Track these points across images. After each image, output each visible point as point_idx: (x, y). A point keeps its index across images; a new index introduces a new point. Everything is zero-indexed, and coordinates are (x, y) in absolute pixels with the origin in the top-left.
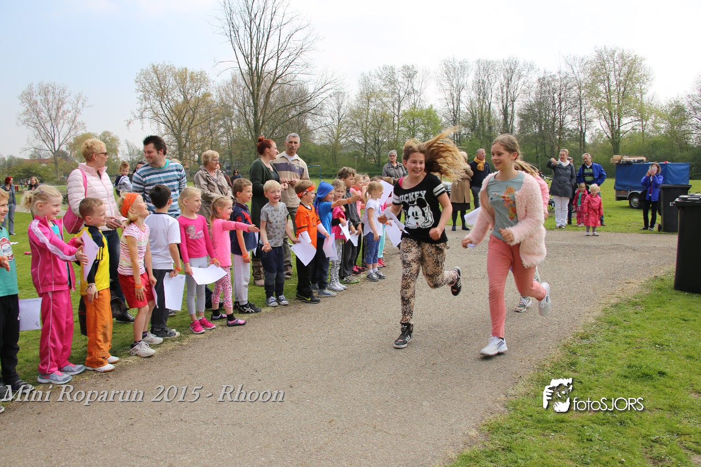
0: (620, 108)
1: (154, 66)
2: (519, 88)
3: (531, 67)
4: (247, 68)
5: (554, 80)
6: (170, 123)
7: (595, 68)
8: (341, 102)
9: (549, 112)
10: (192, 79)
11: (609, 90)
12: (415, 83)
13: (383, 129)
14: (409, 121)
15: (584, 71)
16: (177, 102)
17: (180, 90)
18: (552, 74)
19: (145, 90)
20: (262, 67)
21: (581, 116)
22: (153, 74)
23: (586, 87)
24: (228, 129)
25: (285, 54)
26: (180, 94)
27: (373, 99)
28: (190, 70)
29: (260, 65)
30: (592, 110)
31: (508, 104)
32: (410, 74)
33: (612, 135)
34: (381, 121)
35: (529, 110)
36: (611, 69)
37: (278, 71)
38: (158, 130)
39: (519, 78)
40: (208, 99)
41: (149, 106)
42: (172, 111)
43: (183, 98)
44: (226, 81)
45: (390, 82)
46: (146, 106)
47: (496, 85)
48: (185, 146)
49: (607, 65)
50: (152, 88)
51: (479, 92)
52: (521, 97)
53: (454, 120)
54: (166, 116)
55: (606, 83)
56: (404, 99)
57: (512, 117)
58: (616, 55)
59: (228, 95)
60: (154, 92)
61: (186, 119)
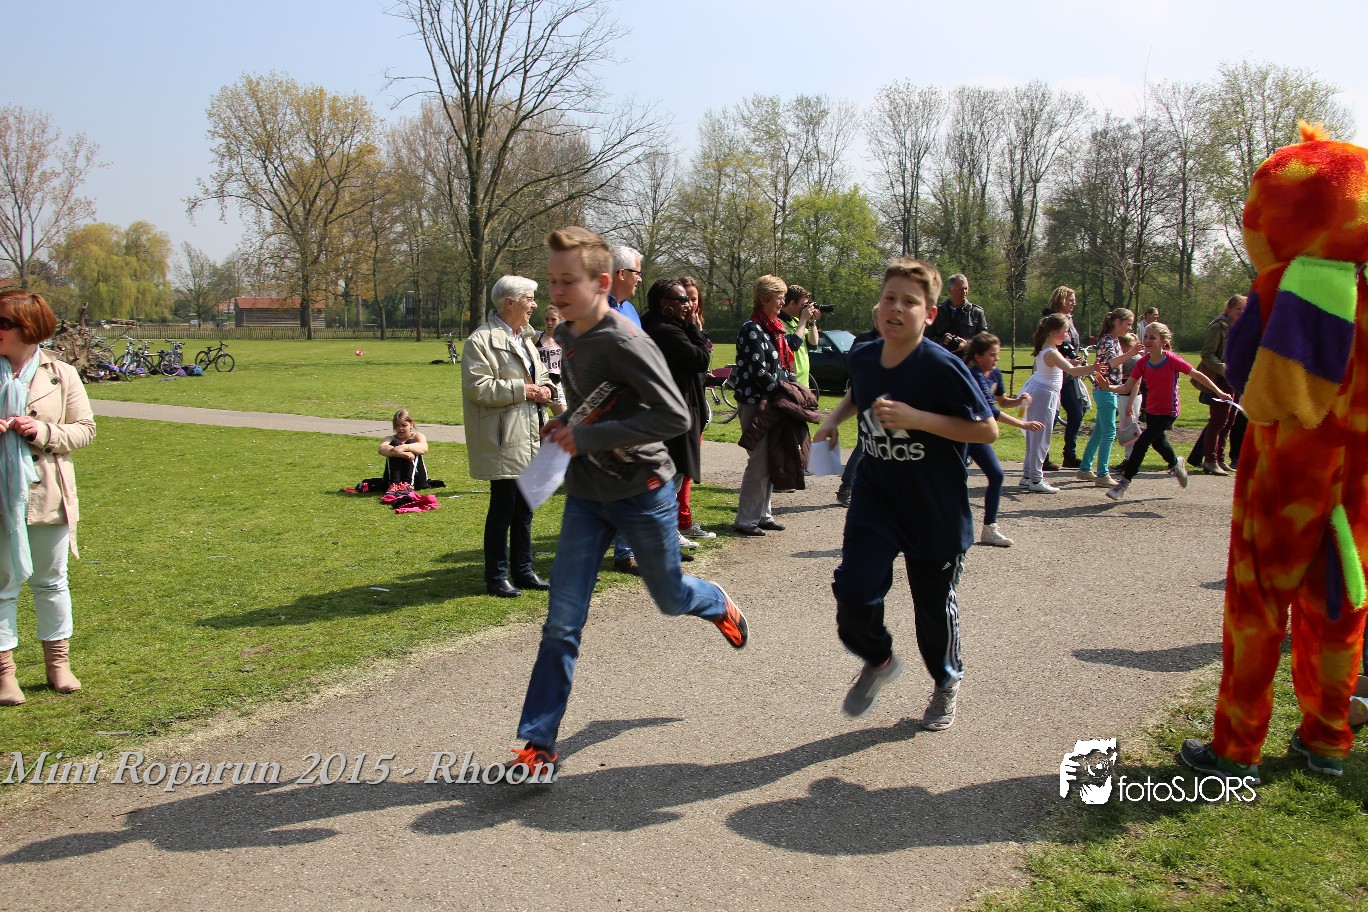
1: (250, 83)
2: (1050, 152)
3: (1076, 107)
4: (456, 92)
5: (1127, 137)
6: (285, 209)
7: (1220, 112)
8: (659, 175)
9: (1113, 207)
10: (335, 112)
11: (1250, 160)
12: (821, 138)
13: (749, 236)
14: (807, 219)
15: (1195, 116)
16: (300, 164)
17: (308, 137)
18: (1124, 124)
19: (228, 133)
20: (490, 94)
21: (1184, 218)
22: (248, 100)
23: (1197, 152)
24: (414, 226)
25: (542, 66)
26: (307, 145)
27: (729, 170)
28: (330, 92)
29: (487, 89)
30: (1210, 203)
31: (1024, 188)
32: (811, 116)
34: (746, 219)
35: (1069, 201)
36: (1256, 115)
37: (524, 102)
38: (258, 222)
39: (1050, 132)
40: (369, 159)
41: (237, 170)
42: (289, 182)
43: (314, 154)
44: (410, 121)
45: (767, 132)
46: (231, 169)
47: (998, 146)
48: (316, 260)
49: (1247, 106)
50: (246, 129)
51: (961, 158)
52: (1053, 173)
53: (905, 221)
54: (276, 194)
55: (1244, 145)
56: (798, 172)
57: (1032, 216)
58: (1269, 82)
59: (413, 151)
60: (250, 138)
61: (319, 202)
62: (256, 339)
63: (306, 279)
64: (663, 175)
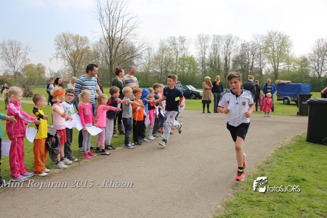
0: (278, 59)
1: (63, 34)
3: (238, 39)
4: (107, 35)
5: (248, 45)
6: (70, 60)
7: (267, 40)
8: (150, 53)
9: (246, 60)
10: (81, 40)
11: (274, 50)
12: (185, 45)
13: (169, 66)
14: (182, 62)
15: (262, 41)
16: (74, 50)
17: (75, 45)
18: (248, 42)
19: (59, 44)
20: (114, 36)
21: (260, 62)
22: (63, 37)
23: (263, 48)
25: (125, 29)
26: (75, 47)
27: (165, 52)
28: (80, 35)
29: (114, 35)
30: (266, 59)
31: (227, 56)
32: (183, 40)
33: (275, 71)
34: (169, 62)
35: (237, 58)
36: (274, 41)
37: (121, 37)
38: (64, 63)
39: (233, 44)
40: (88, 49)
41: (60, 52)
42: (71, 54)
43: (77, 49)
44: (97, 41)
45: (173, 44)
47: (222, 47)
48: (77, 71)
49: (273, 39)
50: (62, 43)
51: (214, 49)
52: (233, 52)
53: (202, 62)
54: (68, 57)
55: (272, 47)
56: (180, 52)
57: (229, 61)
58: (277, 34)
59: (98, 48)
60: (63, 45)
61: (78, 59)
64: (151, 53)
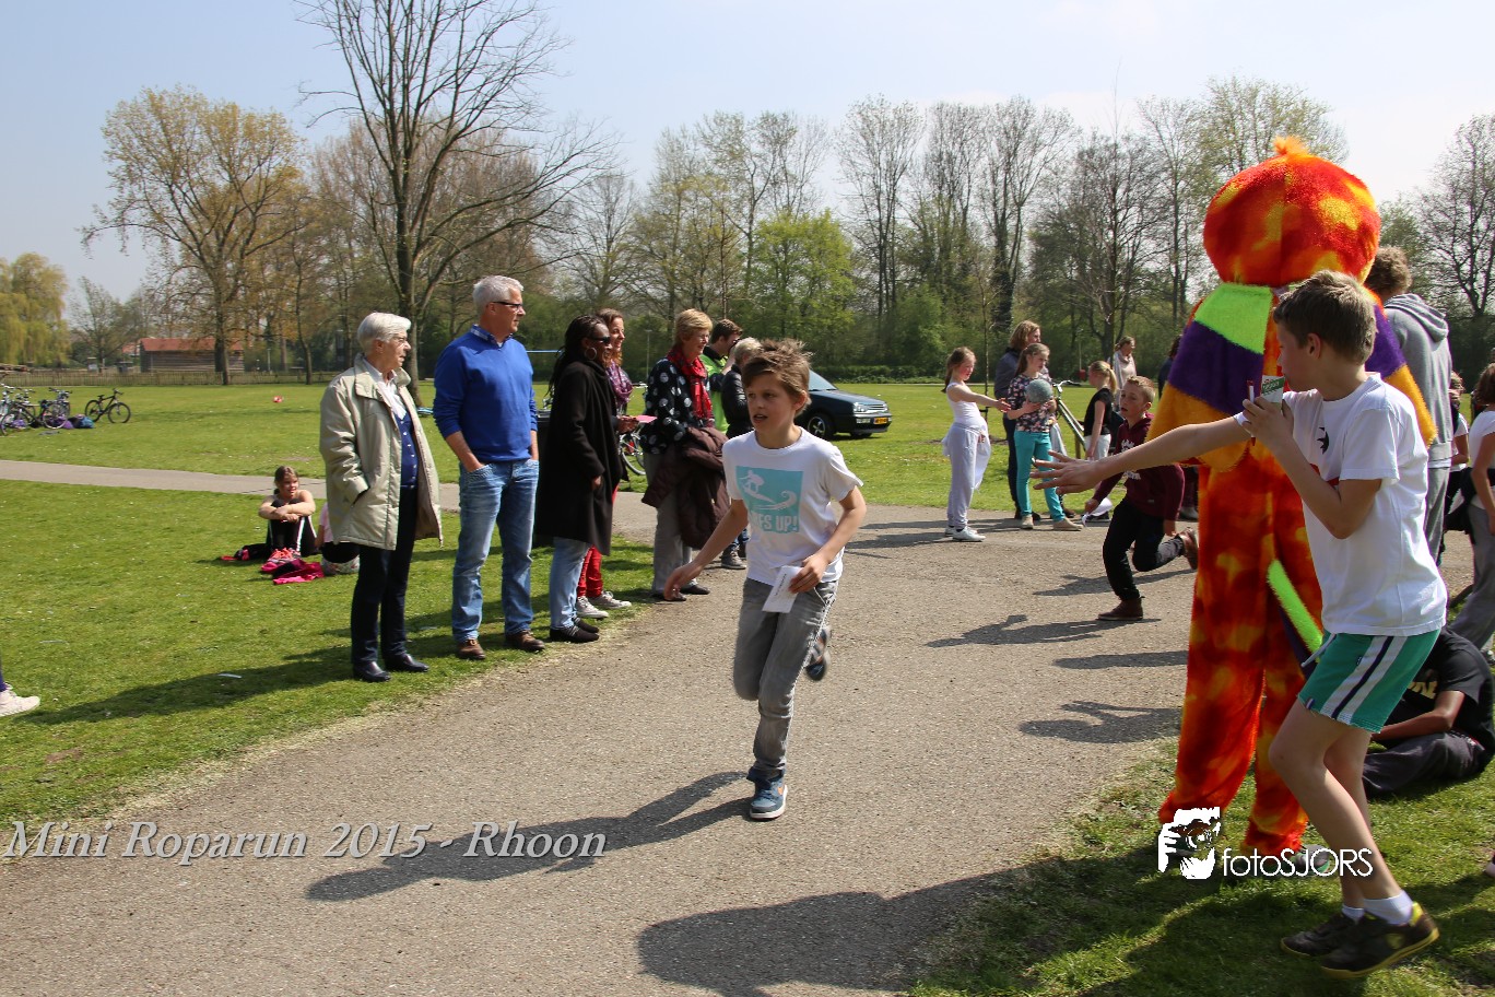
1: (152, 98)
3: (1061, 125)
5: (1116, 157)
6: (195, 239)
7: (1210, 130)
8: (614, 199)
9: (1102, 232)
10: (250, 132)
12: (790, 158)
13: (713, 265)
14: (775, 247)
15: (1185, 135)
16: (213, 188)
17: (220, 159)
18: (1111, 142)
19: (128, 154)
20: (417, 111)
21: (1176, 241)
22: (151, 118)
23: (1188, 171)
24: (342, 257)
26: (219, 168)
27: (689, 194)
28: (244, 109)
29: (414, 106)
31: (1008, 212)
32: (778, 134)
34: (711, 248)
35: (1055, 225)
36: (1247, 134)
37: (456, 119)
38: (165, 254)
39: (1034, 151)
40: (292, 183)
41: (140, 196)
42: (198, 209)
43: (228, 178)
44: (337, 140)
45: (731, 153)
46: (132, 195)
47: (979, 166)
48: (232, 296)
49: (1238, 124)
50: (148, 150)
51: (940, 181)
52: (1038, 196)
53: (881, 248)
54: (186, 223)
55: (1235, 165)
56: (764, 196)
57: (1017, 241)
58: (1259, 99)
59: (340, 174)
60: (154, 160)
61: (235, 231)
62: (165, 385)
63: (221, 318)
64: (617, 199)
